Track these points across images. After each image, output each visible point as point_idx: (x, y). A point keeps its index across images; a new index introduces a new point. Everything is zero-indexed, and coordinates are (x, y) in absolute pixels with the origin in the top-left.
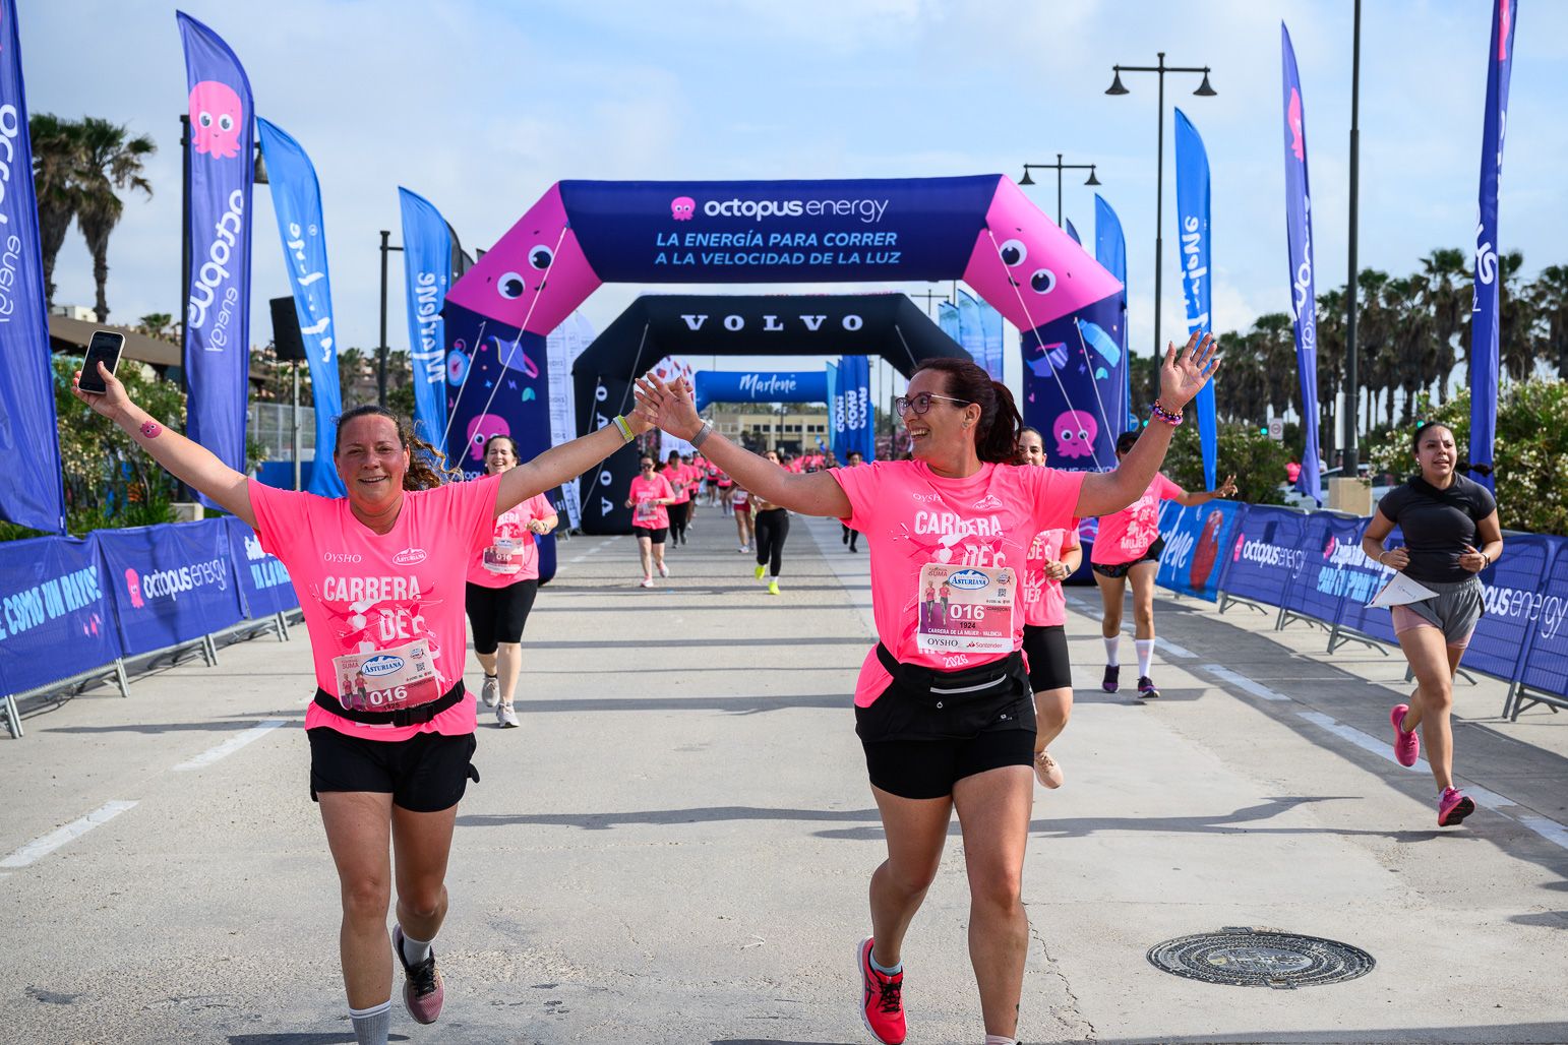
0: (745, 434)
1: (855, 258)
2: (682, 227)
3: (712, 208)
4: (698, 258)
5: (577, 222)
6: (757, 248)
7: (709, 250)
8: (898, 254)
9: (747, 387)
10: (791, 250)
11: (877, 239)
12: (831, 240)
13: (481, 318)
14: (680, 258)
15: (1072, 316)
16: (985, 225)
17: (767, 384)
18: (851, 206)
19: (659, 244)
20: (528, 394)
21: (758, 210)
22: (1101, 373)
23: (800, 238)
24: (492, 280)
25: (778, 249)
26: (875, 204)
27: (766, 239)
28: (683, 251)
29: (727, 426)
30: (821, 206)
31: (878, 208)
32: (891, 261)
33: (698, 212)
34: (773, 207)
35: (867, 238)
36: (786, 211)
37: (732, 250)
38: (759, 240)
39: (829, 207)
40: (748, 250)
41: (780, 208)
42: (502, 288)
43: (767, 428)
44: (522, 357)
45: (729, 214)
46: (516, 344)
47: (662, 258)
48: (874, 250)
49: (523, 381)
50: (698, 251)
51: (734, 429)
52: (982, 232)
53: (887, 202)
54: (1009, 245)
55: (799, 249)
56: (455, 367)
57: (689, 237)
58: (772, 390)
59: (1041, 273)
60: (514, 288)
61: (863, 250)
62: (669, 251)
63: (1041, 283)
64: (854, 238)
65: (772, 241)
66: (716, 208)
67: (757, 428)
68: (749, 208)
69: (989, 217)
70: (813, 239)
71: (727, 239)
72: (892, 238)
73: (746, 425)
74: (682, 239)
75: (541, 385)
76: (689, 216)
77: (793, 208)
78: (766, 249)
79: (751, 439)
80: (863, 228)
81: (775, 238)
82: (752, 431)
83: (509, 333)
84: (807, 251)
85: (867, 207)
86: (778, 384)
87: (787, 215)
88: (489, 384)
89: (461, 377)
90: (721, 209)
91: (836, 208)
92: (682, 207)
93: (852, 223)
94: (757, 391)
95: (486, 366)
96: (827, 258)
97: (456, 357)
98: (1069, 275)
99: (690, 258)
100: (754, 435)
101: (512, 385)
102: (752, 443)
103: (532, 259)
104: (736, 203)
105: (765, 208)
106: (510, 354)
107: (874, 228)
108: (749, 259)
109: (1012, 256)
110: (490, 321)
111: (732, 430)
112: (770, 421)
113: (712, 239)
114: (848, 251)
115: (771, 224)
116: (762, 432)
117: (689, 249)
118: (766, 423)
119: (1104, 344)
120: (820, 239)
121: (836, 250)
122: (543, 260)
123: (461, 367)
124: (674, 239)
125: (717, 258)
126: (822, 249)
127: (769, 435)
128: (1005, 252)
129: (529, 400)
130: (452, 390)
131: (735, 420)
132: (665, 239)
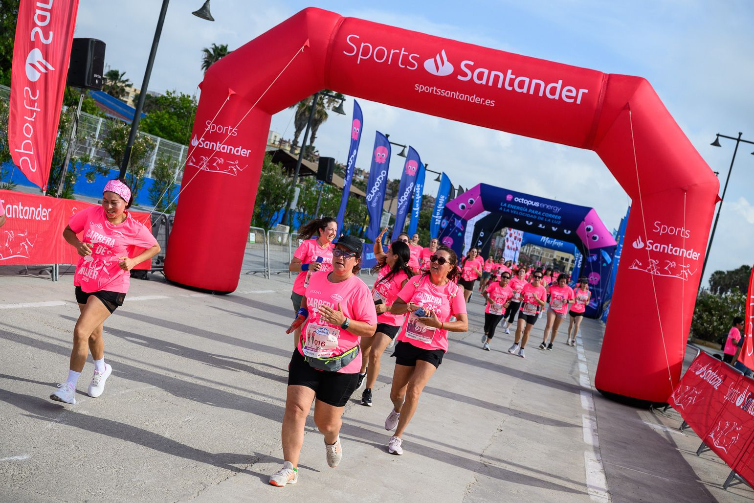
0: (555, 260)
1: (549, 220)
2: (508, 202)
3: (517, 199)
4: (510, 211)
5: (482, 195)
6: (525, 212)
7: (513, 209)
8: (560, 222)
9: (544, 241)
10: (533, 214)
11: (556, 217)
12: (544, 214)
13: (452, 213)
14: (506, 210)
15: (600, 248)
16: (584, 220)
17: (552, 242)
18: (551, 207)
19: (501, 205)
20: (460, 234)
21: (528, 203)
22: (605, 265)
23: (536, 212)
24: (458, 204)
25: (531, 214)
26: (557, 208)
27: (528, 210)
28: (507, 208)
29: (548, 254)
30: (544, 205)
31: (558, 209)
32: (558, 223)
33: (513, 199)
34: (532, 203)
35: (553, 216)
36: (535, 204)
37: (519, 211)
38: (526, 210)
39: (546, 206)
40: (523, 212)
41: (533, 204)
42: (460, 207)
43: (567, 260)
44: (461, 225)
45: (520, 202)
46: (460, 221)
47: (501, 209)
48: (554, 219)
49: (459, 230)
50: (510, 209)
51: (551, 256)
52: (583, 222)
53: (560, 209)
54: (589, 226)
55: (535, 215)
56: (444, 223)
57: (509, 205)
58: (553, 245)
59: (595, 235)
60: (463, 207)
61: (552, 219)
62: (503, 207)
63: (595, 238)
64: (550, 215)
65: (529, 211)
66: (517, 200)
67: (562, 259)
68: (526, 202)
69: (585, 218)
70: (540, 213)
71: (518, 208)
72: (559, 217)
73: (557, 256)
74: (507, 205)
75: (463, 233)
76: (510, 200)
77: (537, 204)
78: (527, 213)
79: (557, 263)
80: (553, 213)
81: (530, 210)
82: (559, 259)
83: (459, 218)
84: (538, 216)
85: (555, 209)
86: (556, 243)
87: (535, 206)
88: (451, 229)
89: (444, 225)
90: (519, 200)
91: (548, 207)
92: (509, 197)
93: (551, 212)
94: (547, 244)
95: (451, 225)
96: (542, 219)
97: (444, 221)
98: (602, 238)
99: (508, 210)
100: (559, 262)
101: (456, 231)
102: (557, 265)
103: (469, 201)
104: (523, 199)
105: (530, 203)
106: (458, 223)
107: (556, 214)
108: (522, 214)
109: (589, 229)
110: (455, 214)
111: (550, 257)
112: (570, 257)
113: (515, 207)
114: (548, 218)
115: (530, 207)
116: (564, 261)
117: (508, 208)
118: (567, 257)
119: (607, 258)
120: (542, 213)
121: (545, 217)
122: (472, 202)
123: (445, 224)
124: (505, 205)
125: (515, 212)
126: (541, 216)
127: (568, 264)
128: (587, 228)
129: (460, 236)
130: (441, 229)
131: (553, 253)
132: (503, 204)
